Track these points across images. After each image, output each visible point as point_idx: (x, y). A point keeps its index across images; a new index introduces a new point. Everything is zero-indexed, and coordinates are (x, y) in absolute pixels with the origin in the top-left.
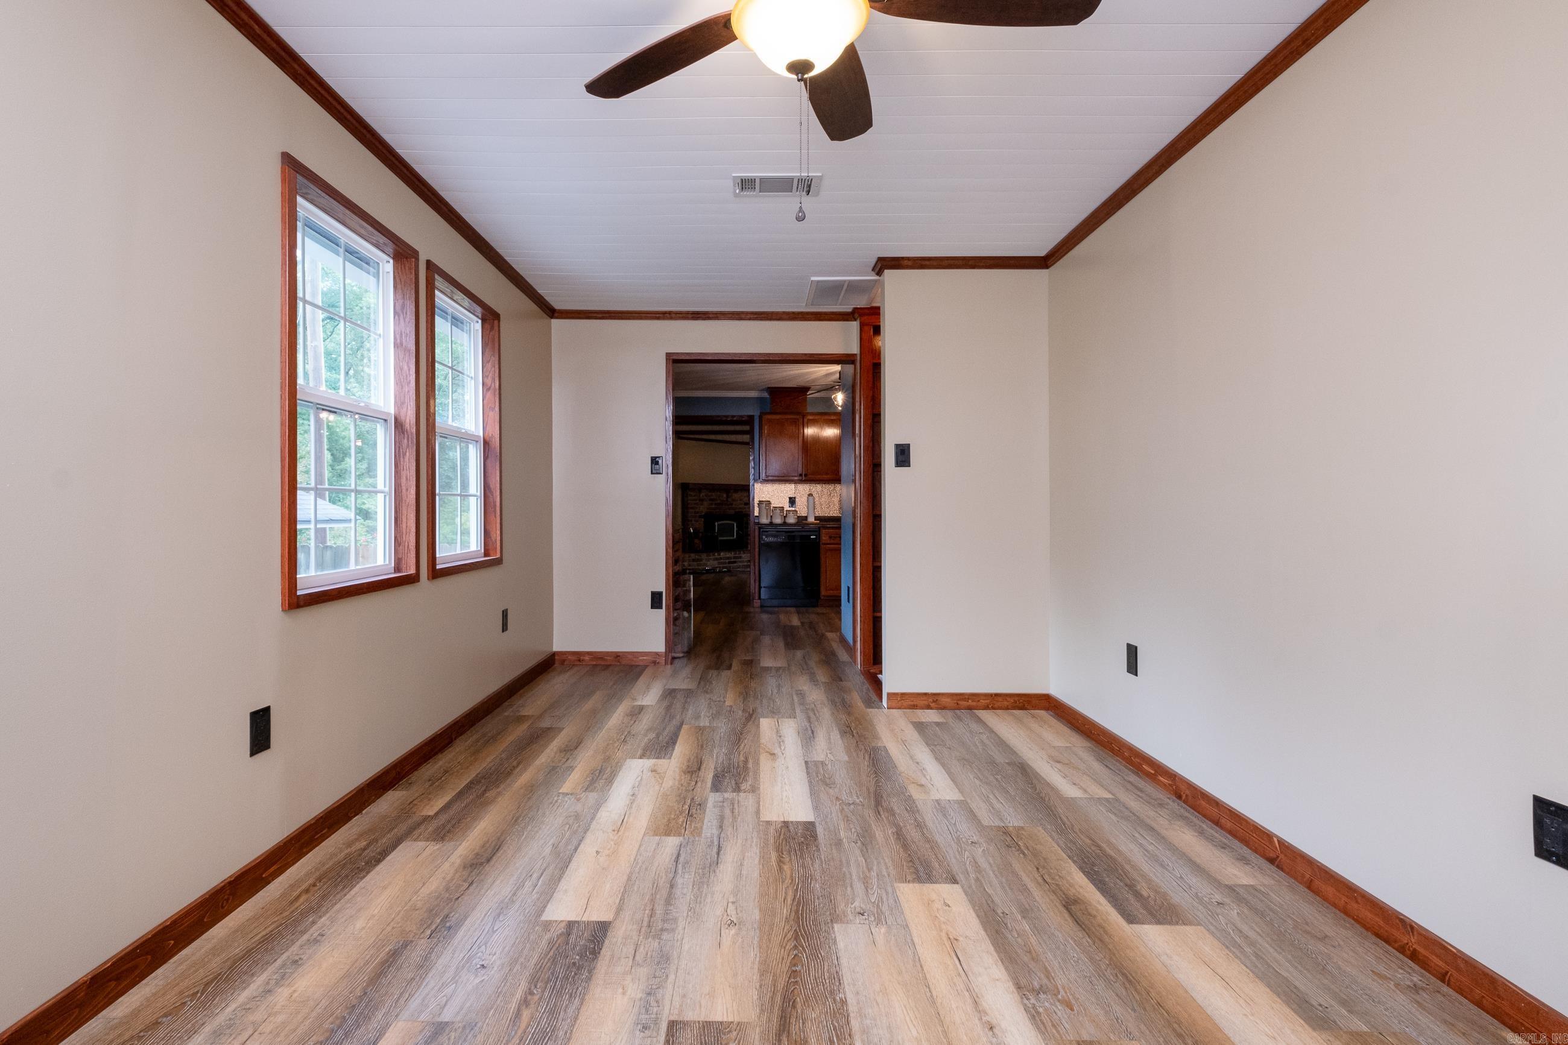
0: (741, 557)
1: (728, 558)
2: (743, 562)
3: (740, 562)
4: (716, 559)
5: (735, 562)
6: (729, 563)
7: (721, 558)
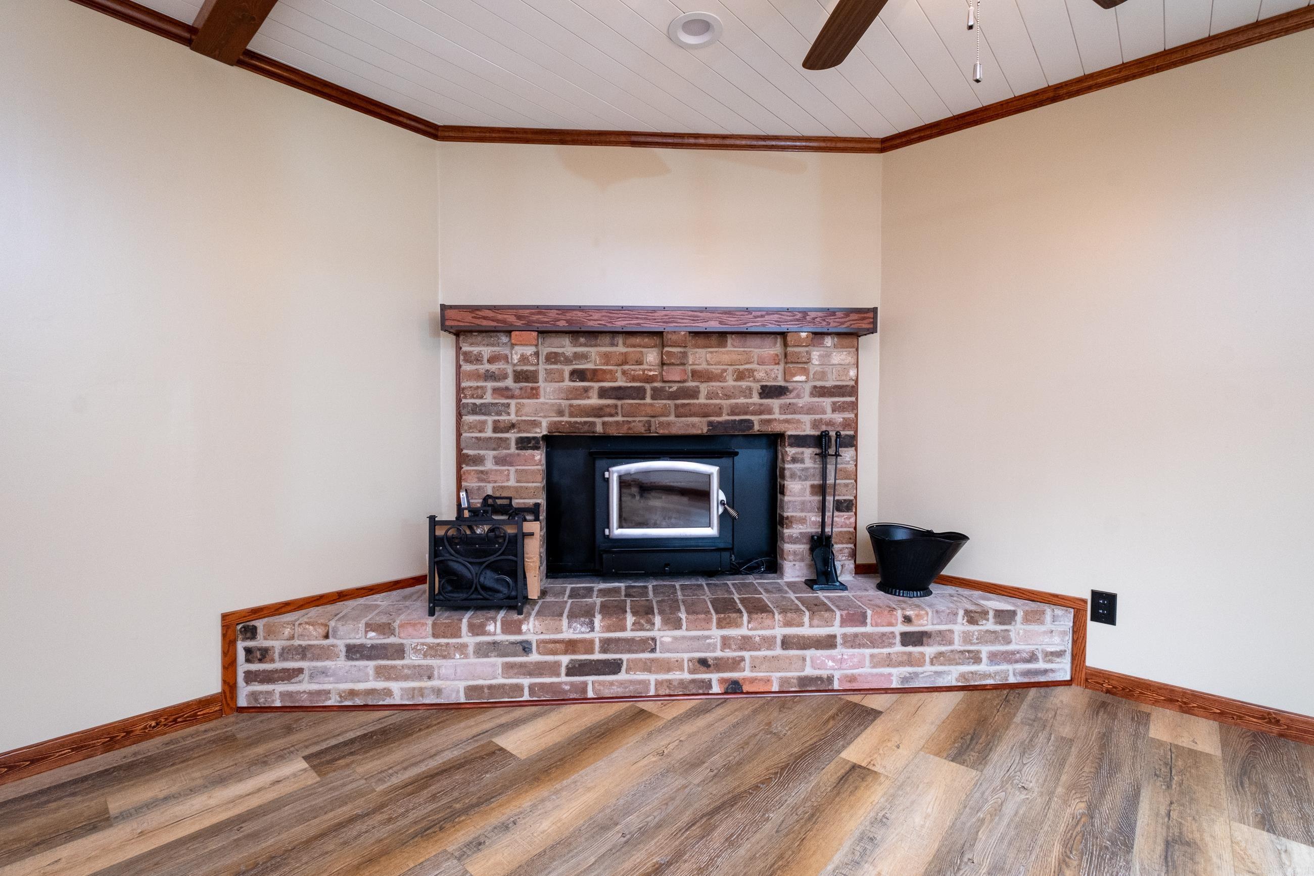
0: (650, 645)
1: (571, 646)
2: (667, 667)
3: (647, 667)
4: (495, 648)
5: (614, 667)
6: (575, 669)
7: (526, 648)
